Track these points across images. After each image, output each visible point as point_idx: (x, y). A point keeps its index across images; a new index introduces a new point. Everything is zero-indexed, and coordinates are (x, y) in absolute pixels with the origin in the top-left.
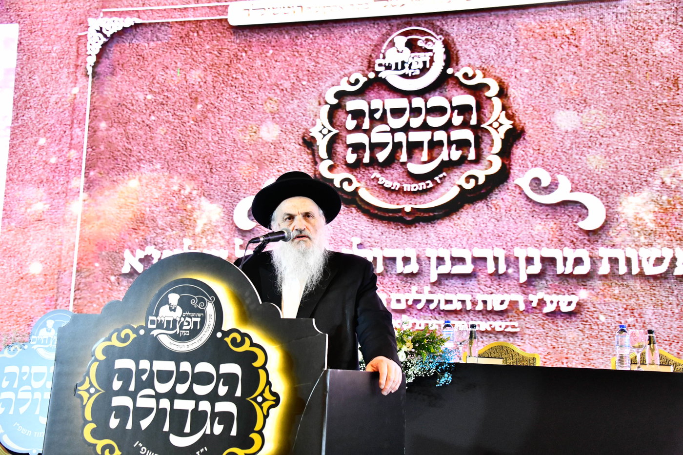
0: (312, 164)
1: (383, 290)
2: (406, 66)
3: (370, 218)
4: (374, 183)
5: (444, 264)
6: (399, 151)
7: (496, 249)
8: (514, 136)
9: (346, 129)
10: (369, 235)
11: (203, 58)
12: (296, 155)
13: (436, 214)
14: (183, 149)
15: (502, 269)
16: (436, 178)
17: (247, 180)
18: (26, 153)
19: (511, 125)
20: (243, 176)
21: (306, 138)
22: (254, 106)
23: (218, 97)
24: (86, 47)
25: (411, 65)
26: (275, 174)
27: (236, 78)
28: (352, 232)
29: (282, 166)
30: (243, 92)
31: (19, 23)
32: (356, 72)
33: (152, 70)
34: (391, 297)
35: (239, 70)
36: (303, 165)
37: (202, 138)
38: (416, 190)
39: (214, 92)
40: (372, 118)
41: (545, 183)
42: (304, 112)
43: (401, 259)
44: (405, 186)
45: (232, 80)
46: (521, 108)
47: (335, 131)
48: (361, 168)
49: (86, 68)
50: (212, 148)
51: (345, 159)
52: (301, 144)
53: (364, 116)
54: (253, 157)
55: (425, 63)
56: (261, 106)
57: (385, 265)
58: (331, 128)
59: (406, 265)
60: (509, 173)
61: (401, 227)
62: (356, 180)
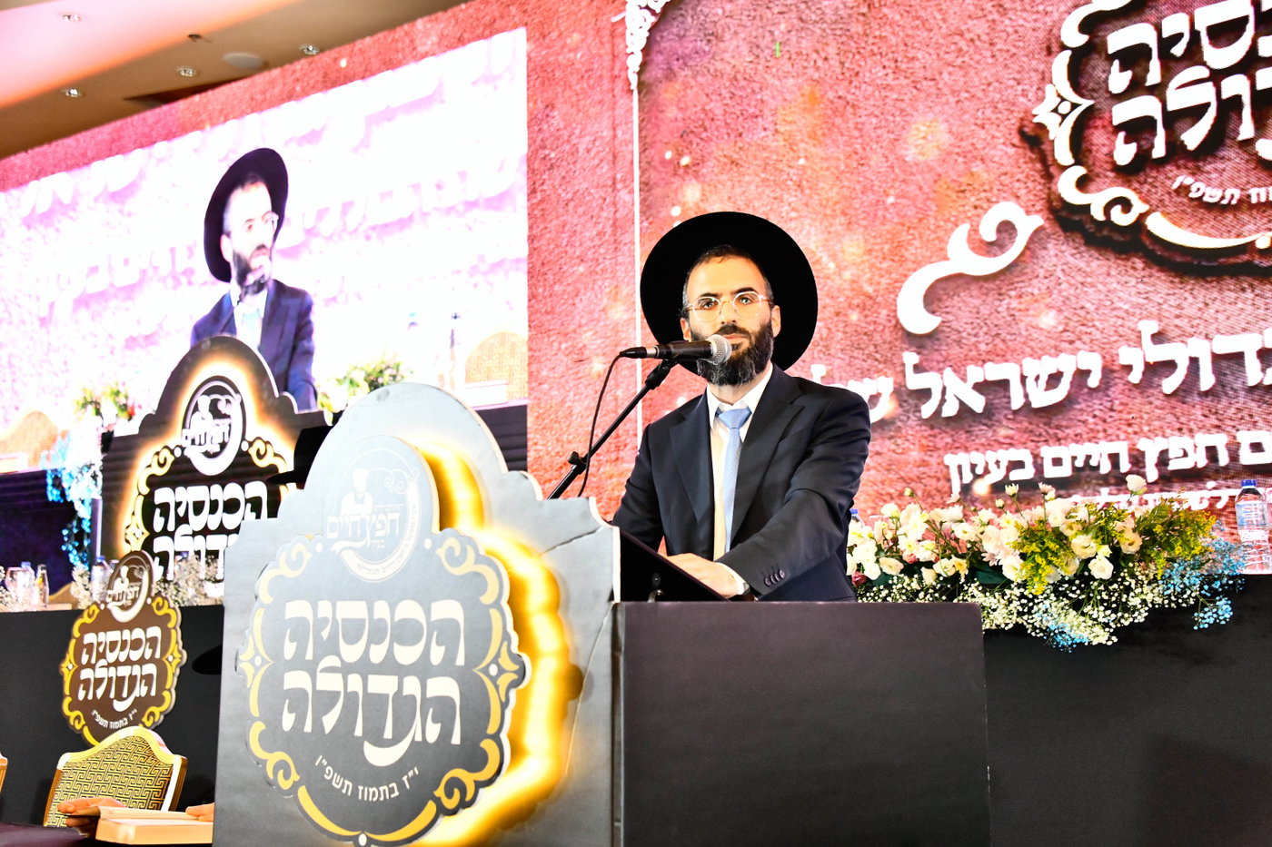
0: (1043, 181)
1: (1218, 427)
3: (1175, 277)
4: (1181, 199)
6: (1234, 117)
9: (1110, 92)
10: (1178, 312)
11: (819, 12)
12: (1009, 169)
17: (917, 236)
18: (552, 246)
20: (909, 228)
21: (1026, 130)
22: (919, 86)
23: (851, 82)
24: (624, 39)
26: (969, 214)
27: (881, 37)
28: (1138, 311)
29: (983, 195)
30: (896, 61)
31: (526, 24)
33: (733, 57)
34: (1239, 440)
35: (884, 20)
36: (1023, 186)
39: (843, 74)
40: (1165, 57)
42: (1018, 76)
43: (1255, 355)
44: (1253, 192)
45: (873, 44)
47: (1086, 103)
48: (1149, 172)
49: (628, 80)
50: (847, 184)
51: (1112, 157)
52: (1017, 144)
53: (1150, 58)
54: (926, 186)
56: (932, 83)
57: (1217, 371)
58: (1077, 99)
59: (1269, 366)
61: (1251, 285)
62: (1140, 198)
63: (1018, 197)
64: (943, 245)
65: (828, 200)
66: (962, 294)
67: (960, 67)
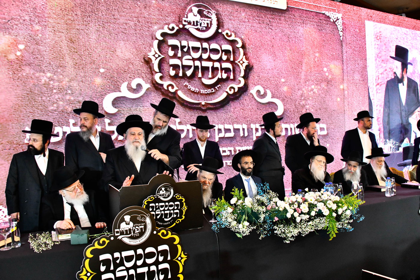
0: (150, 75)
2: (199, 24)
3: (184, 108)
4: (185, 88)
5: (221, 133)
6: (197, 70)
7: (244, 125)
8: (249, 69)
9: (169, 55)
10: (184, 117)
12: (140, 68)
13: (217, 106)
14: (63, 58)
15: (246, 134)
16: (216, 87)
19: (248, 63)
21: (145, 58)
22: (111, 35)
25: (201, 24)
26: (128, 79)
29: (132, 74)
32: (172, 23)
36: (145, 75)
37: (76, 52)
38: (207, 93)
40: (182, 50)
41: (262, 93)
42: (143, 42)
44: (201, 90)
45: (95, 16)
46: (252, 55)
47: (163, 56)
48: (178, 79)
50: (84, 59)
51: (169, 73)
52: (143, 62)
53: (178, 50)
54: (113, 67)
55: (208, 24)
56: (116, 35)
58: (160, 54)
60: (248, 87)
62: (176, 86)
63: (143, 77)
64: (119, 87)
65: (77, 63)
66: (125, 103)
67: (125, 34)
